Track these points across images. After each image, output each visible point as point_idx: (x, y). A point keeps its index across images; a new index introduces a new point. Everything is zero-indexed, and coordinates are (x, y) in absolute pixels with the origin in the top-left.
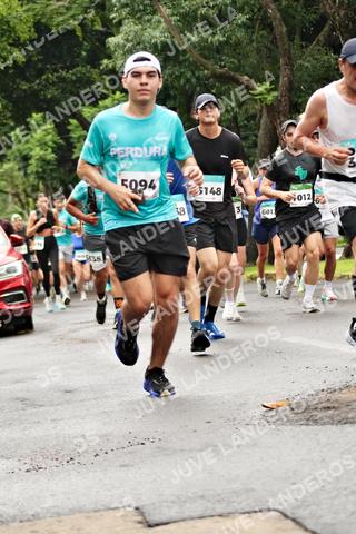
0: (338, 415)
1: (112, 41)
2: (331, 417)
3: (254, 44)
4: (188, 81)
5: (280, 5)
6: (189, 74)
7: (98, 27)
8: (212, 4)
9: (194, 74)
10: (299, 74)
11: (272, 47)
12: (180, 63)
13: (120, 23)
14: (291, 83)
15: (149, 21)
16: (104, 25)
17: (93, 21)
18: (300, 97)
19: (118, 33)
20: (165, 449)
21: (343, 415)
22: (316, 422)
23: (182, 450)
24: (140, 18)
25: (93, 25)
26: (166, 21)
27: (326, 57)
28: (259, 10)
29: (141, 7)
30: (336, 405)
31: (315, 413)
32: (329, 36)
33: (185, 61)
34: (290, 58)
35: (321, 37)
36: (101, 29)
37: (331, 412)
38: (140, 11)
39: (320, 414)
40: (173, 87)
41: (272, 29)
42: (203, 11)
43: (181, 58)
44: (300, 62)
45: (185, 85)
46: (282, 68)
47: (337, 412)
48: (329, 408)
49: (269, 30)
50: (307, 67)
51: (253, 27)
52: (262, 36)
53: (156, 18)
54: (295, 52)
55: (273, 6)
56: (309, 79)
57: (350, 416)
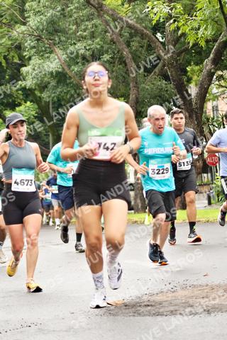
0: (154, 310)
1: (24, 70)
2: (149, 312)
3: (114, 73)
4: (72, 96)
5: (131, 49)
6: (73, 92)
7: (17, 60)
8: (88, 48)
9: (76, 92)
10: (142, 93)
11: (126, 76)
12: (67, 85)
13: (30, 58)
14: (137, 98)
15: (48, 57)
16: (20, 59)
17: (13, 57)
18: (142, 108)
19: (29, 64)
20: (43, 330)
21: (156, 310)
22: (139, 314)
23: (54, 331)
24: (42, 56)
25: (13, 59)
26: (58, 58)
27: (159, 83)
28: (118, 52)
29: (43, 49)
30: (153, 304)
31: (139, 308)
32: (162, 69)
33: (70, 83)
34: (136, 83)
35: (157, 70)
36: (19, 62)
37: (149, 308)
38: (43, 51)
39: (142, 309)
40: (63, 99)
41: (126, 65)
42: (82, 52)
43: (68, 81)
44: (143, 85)
45: (70, 98)
46: (132, 89)
47: (153, 308)
48: (148, 306)
49: (123, 65)
50: (147, 89)
51: (114, 63)
52: (119, 69)
53: (52, 55)
54: (140, 79)
55: (126, 50)
56: (149, 97)
57: (161, 310)
